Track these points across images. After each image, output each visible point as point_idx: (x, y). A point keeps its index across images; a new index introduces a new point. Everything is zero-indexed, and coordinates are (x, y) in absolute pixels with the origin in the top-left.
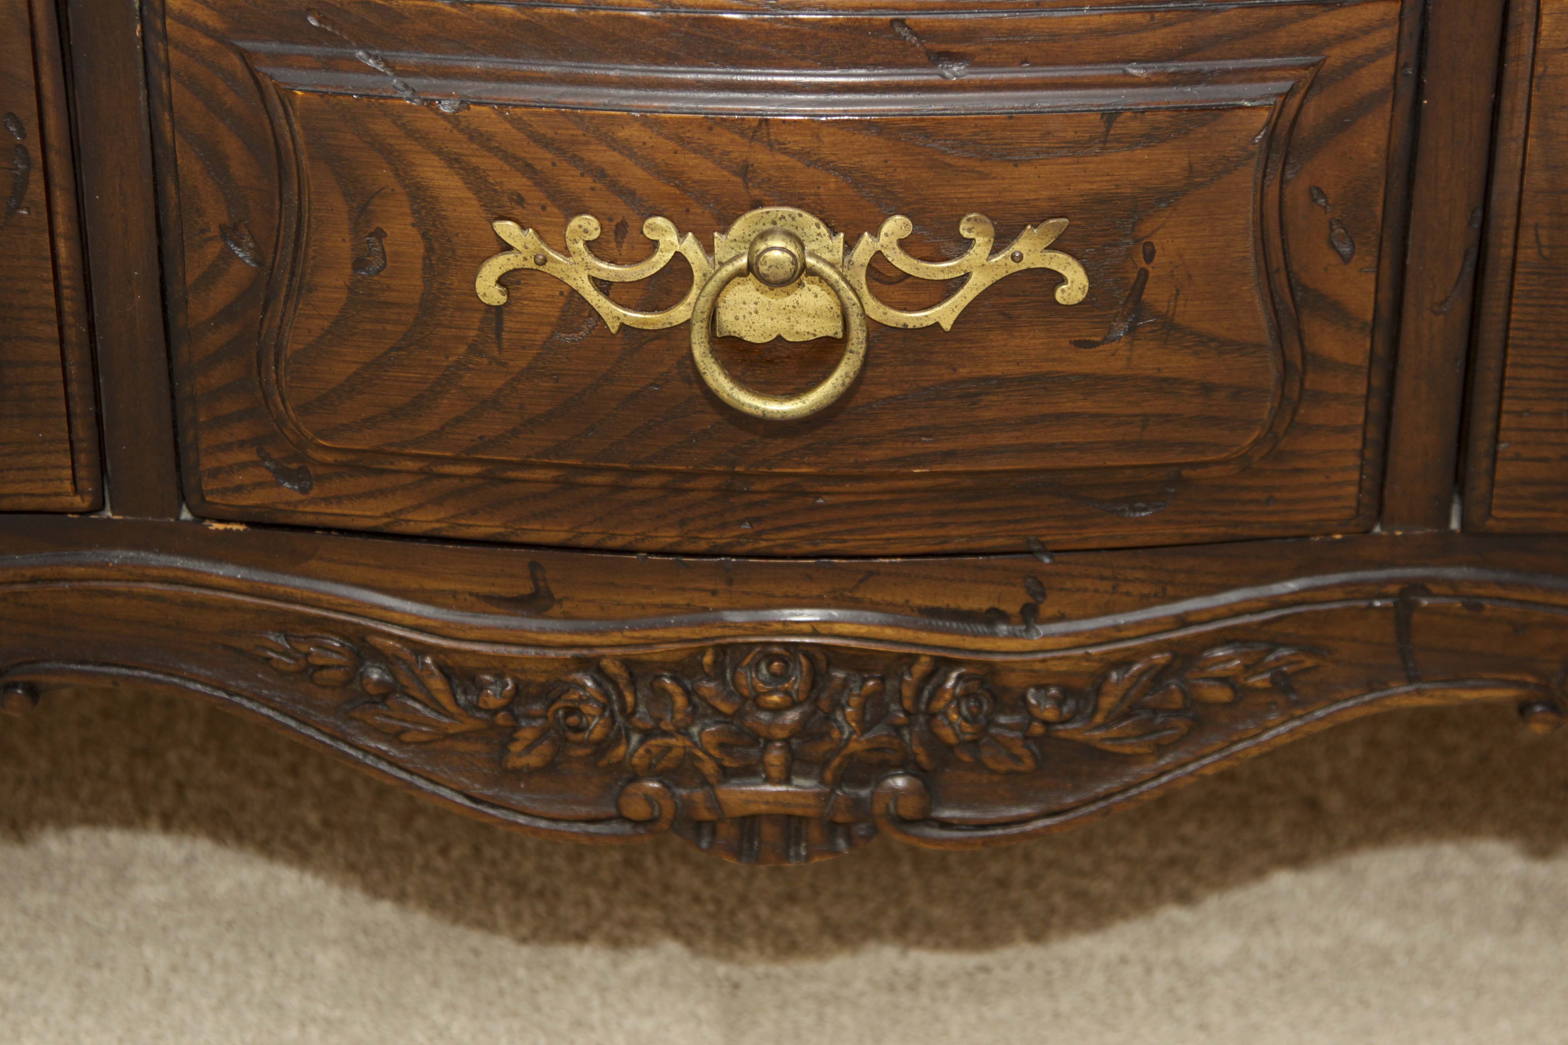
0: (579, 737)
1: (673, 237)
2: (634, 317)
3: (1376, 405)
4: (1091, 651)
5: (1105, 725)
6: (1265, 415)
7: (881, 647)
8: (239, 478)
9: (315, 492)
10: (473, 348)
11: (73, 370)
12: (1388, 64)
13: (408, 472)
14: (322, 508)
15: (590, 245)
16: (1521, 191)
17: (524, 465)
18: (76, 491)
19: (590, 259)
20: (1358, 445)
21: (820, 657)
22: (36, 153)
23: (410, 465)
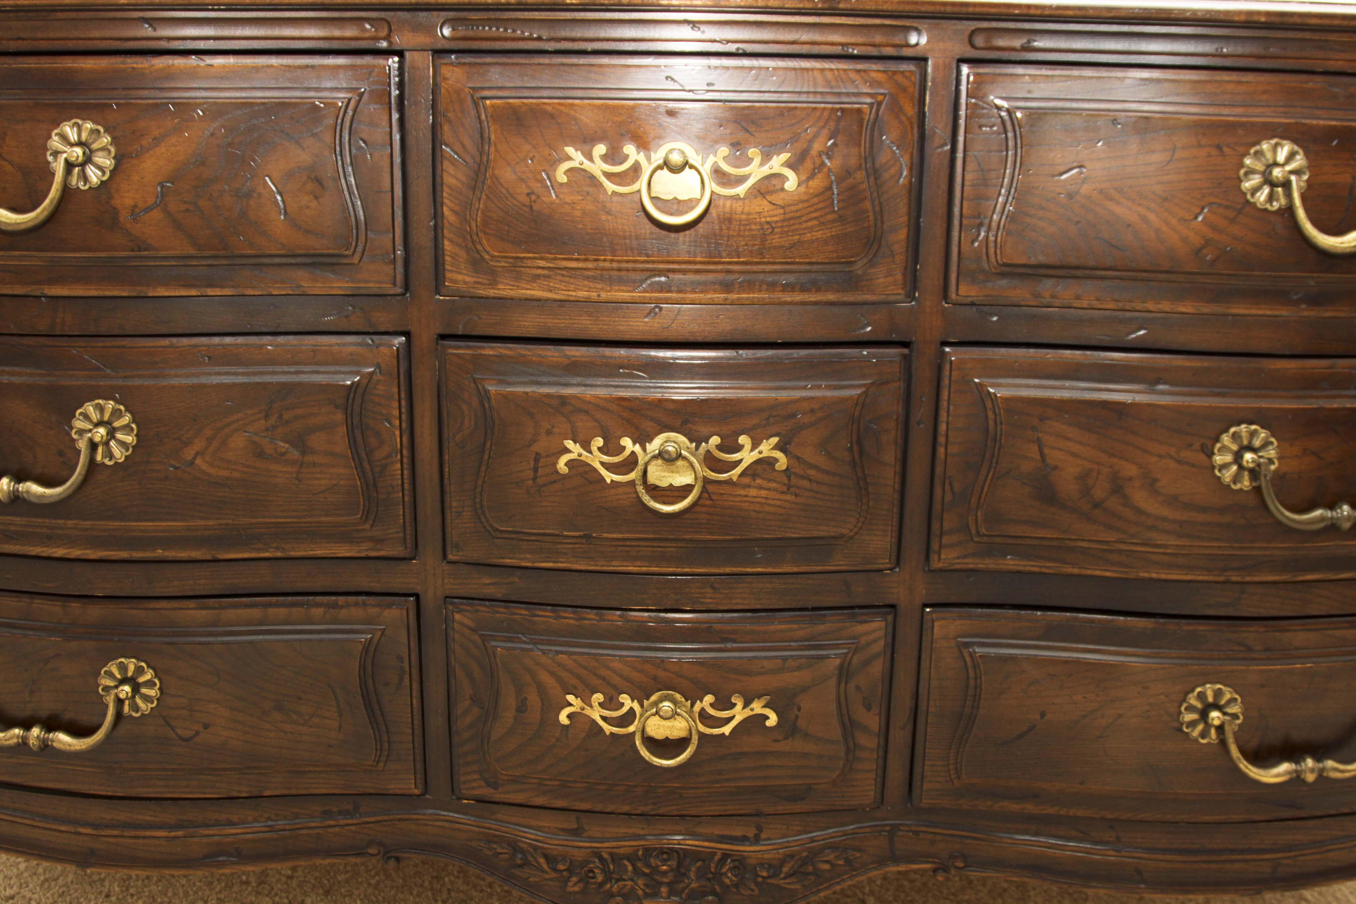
0: (593, 880)
1: (629, 701)
2: (615, 730)
3: (881, 762)
4: (780, 851)
5: (785, 878)
6: (841, 765)
7: (703, 849)
8: (474, 784)
9: (500, 790)
10: (557, 739)
11: (416, 745)
12: (882, 643)
13: (534, 783)
14: (503, 796)
15: (600, 704)
16: (929, 688)
17: (575, 782)
18: (416, 787)
19: (600, 709)
20: (874, 777)
21: (681, 853)
22: (407, 669)
23: (535, 781)
